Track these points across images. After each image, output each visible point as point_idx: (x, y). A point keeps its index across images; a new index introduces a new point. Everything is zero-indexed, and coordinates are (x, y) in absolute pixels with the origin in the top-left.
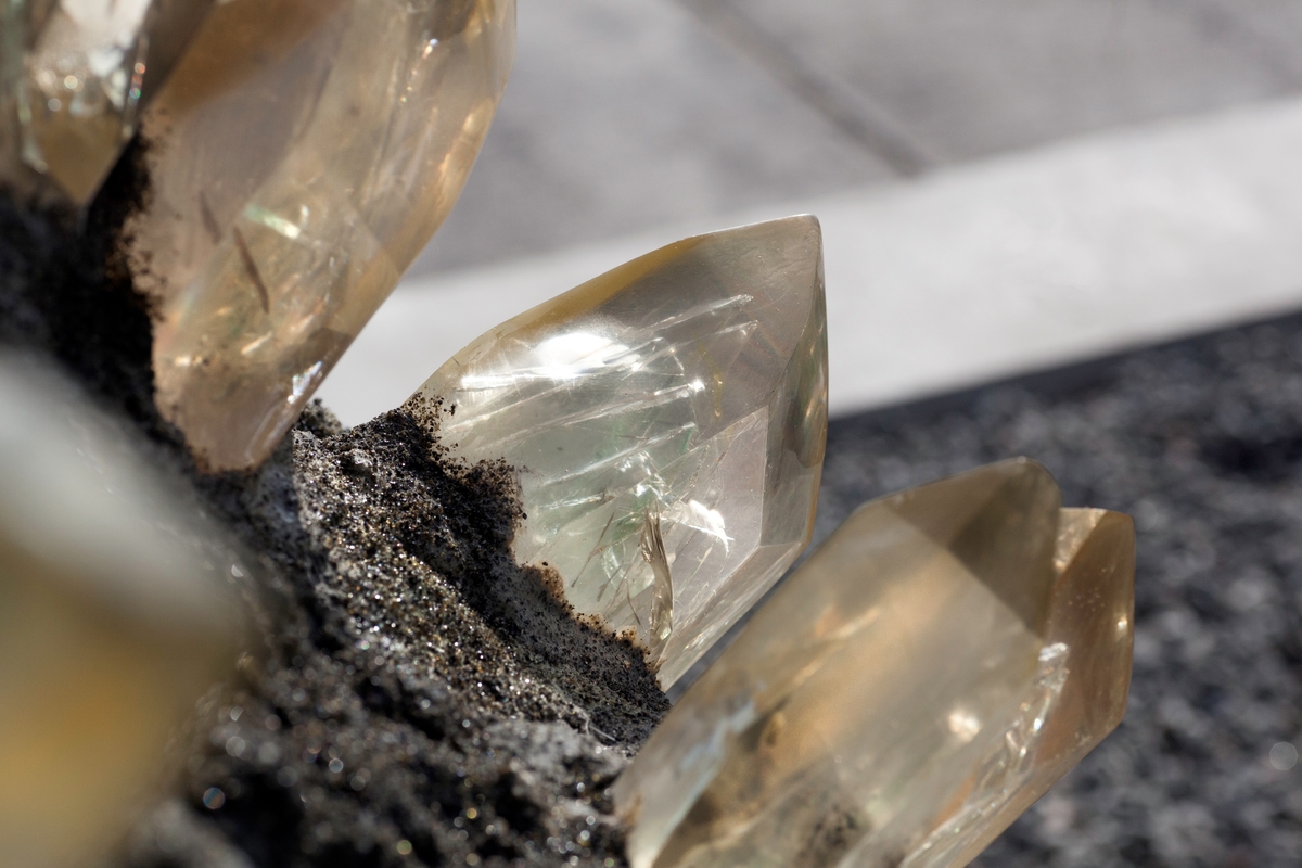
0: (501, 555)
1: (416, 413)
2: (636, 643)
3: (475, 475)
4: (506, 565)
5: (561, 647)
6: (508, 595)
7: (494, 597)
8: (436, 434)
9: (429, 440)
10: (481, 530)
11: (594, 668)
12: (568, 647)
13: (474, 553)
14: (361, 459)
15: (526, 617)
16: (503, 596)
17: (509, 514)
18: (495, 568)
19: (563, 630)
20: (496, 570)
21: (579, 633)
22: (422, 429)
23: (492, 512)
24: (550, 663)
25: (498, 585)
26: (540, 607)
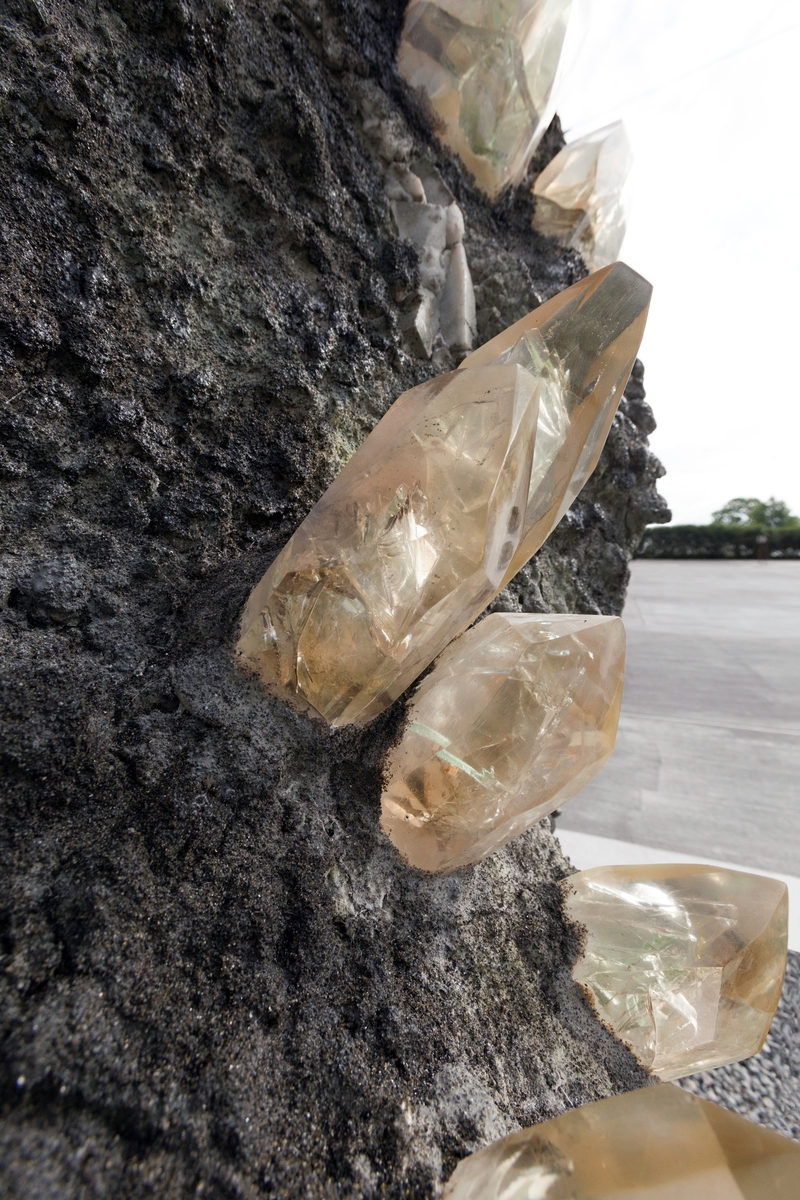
0: (566, 968)
1: (562, 887)
2: (634, 1051)
3: (572, 926)
4: (567, 975)
5: (584, 1031)
6: (561, 990)
7: (554, 988)
8: (565, 900)
9: (561, 901)
10: (563, 952)
11: (600, 1052)
12: (589, 1033)
13: (554, 961)
14: (527, 895)
15: (567, 1006)
16: (558, 990)
17: (578, 952)
18: (561, 974)
19: (590, 1023)
20: (560, 975)
21: (600, 1029)
22: (561, 896)
23: (572, 947)
24: (572, 1037)
25: (558, 983)
26: (580, 1005)
